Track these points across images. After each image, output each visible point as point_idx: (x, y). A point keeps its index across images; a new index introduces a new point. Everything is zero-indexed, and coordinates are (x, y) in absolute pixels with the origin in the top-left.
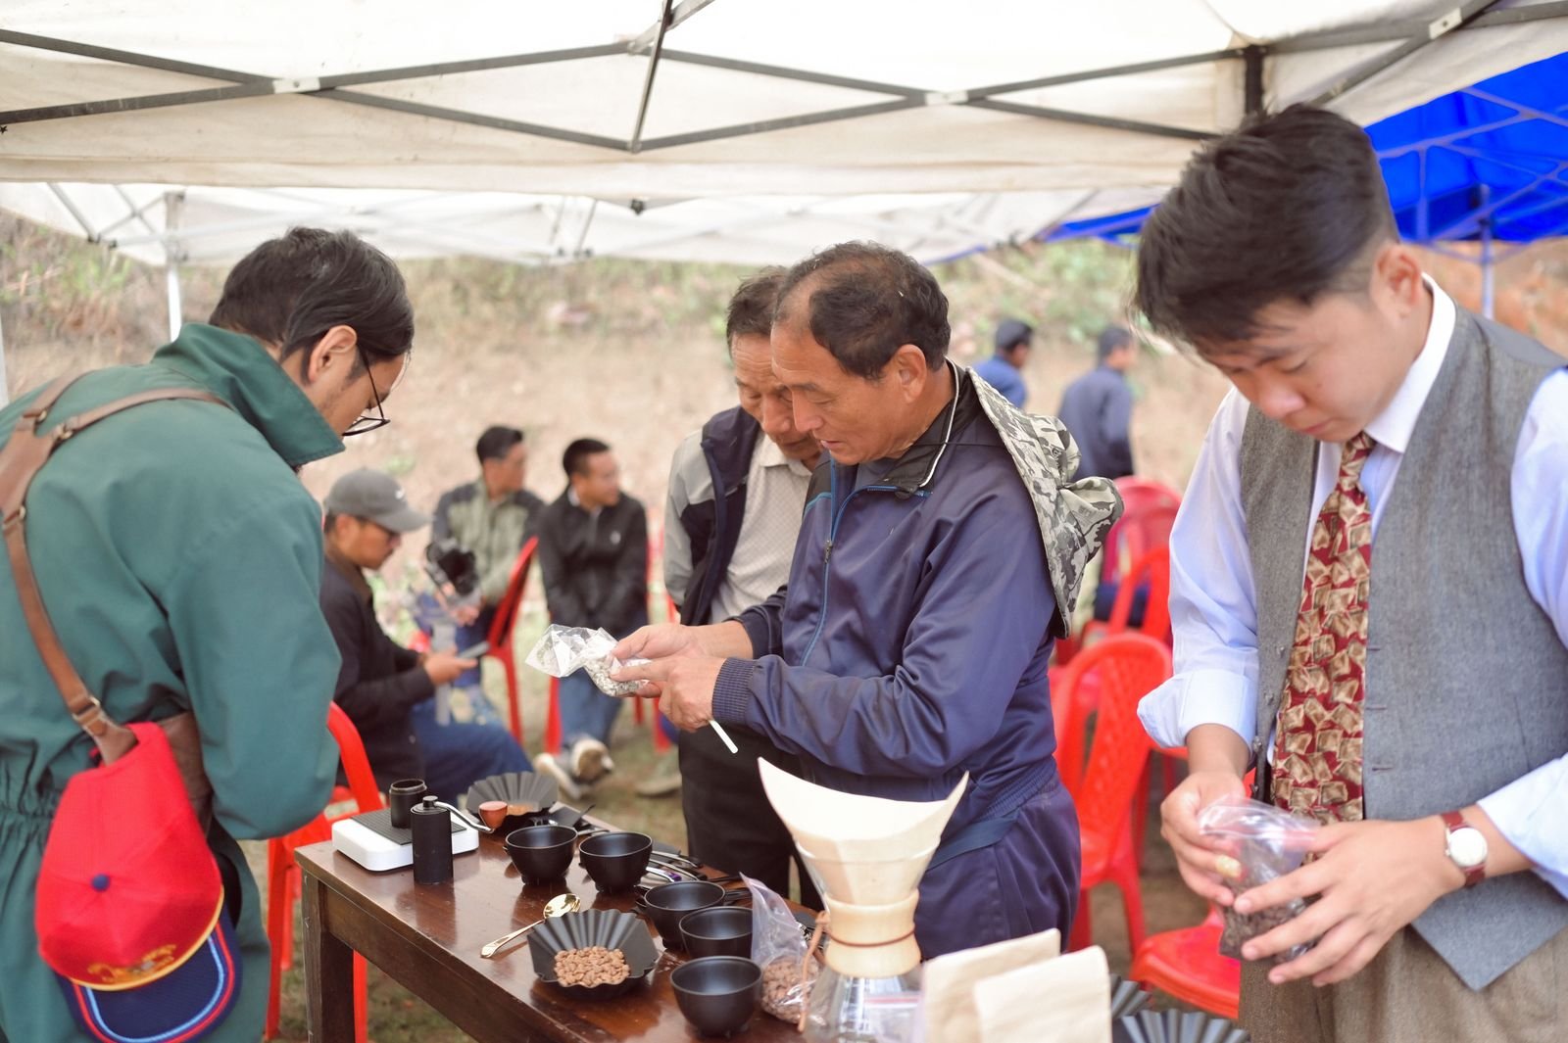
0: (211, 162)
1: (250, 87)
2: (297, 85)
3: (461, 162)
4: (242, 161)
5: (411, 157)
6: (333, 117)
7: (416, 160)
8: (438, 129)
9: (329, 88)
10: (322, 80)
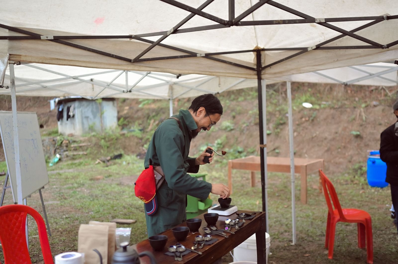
0: (300, 68)
1: (304, 50)
2: (312, 48)
3: (348, 59)
4: (304, 67)
5: (337, 60)
6: (321, 54)
7: (338, 60)
8: (342, 52)
9: (318, 47)
10: (316, 46)
